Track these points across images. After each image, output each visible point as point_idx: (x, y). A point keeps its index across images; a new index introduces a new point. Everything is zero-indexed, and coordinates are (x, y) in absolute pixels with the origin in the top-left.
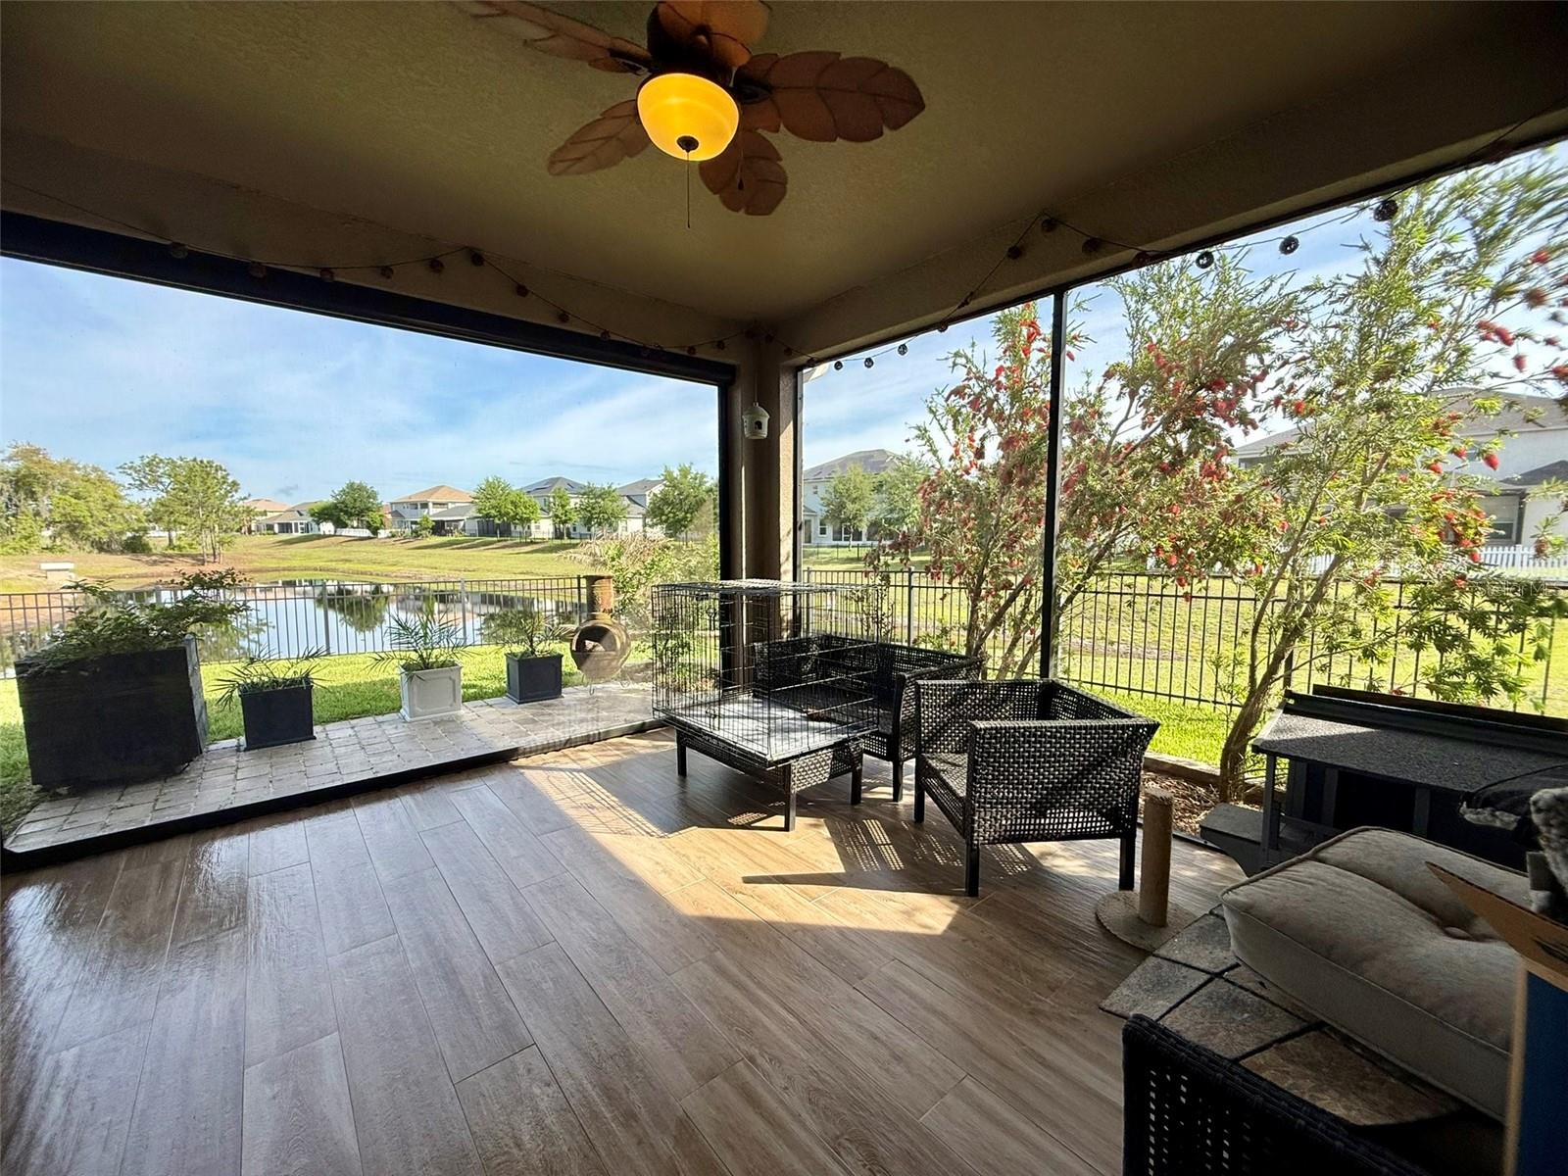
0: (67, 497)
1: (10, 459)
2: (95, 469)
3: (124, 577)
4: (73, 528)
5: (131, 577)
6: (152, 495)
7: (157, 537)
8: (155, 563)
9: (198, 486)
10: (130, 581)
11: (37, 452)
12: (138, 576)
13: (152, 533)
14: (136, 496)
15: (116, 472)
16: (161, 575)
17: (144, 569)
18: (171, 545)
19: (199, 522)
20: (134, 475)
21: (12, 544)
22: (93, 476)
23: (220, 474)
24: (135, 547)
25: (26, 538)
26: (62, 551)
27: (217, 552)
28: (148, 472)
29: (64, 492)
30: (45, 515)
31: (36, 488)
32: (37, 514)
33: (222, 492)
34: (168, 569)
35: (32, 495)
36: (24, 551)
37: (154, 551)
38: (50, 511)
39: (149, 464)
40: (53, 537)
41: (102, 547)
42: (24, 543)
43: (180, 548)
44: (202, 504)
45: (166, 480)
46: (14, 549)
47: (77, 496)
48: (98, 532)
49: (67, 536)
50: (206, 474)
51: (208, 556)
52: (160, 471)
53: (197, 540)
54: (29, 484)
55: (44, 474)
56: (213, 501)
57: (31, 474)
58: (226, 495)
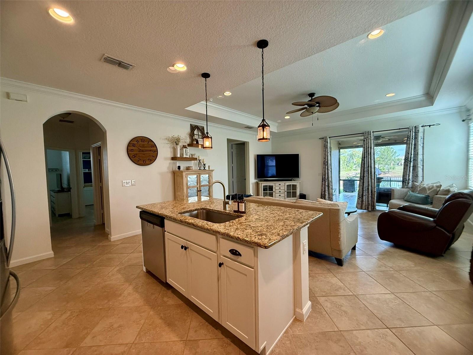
0: (358, 158)
9: (386, 154)
19: (385, 163)
21: (349, 169)
26: (357, 170)
27: (389, 171)
29: (358, 157)
30: (354, 162)
31: (354, 157)
32: (353, 162)
35: (353, 158)
36: (350, 170)
38: (356, 161)
40: (355, 167)
42: (351, 169)
44: (386, 158)
45: (379, 152)
46: (349, 170)
49: (358, 167)
50: (389, 150)
51: (387, 172)
52: (378, 150)
53: (385, 168)
54: (353, 156)
55: (355, 154)
56: (389, 157)
57: (353, 154)
58: (393, 155)
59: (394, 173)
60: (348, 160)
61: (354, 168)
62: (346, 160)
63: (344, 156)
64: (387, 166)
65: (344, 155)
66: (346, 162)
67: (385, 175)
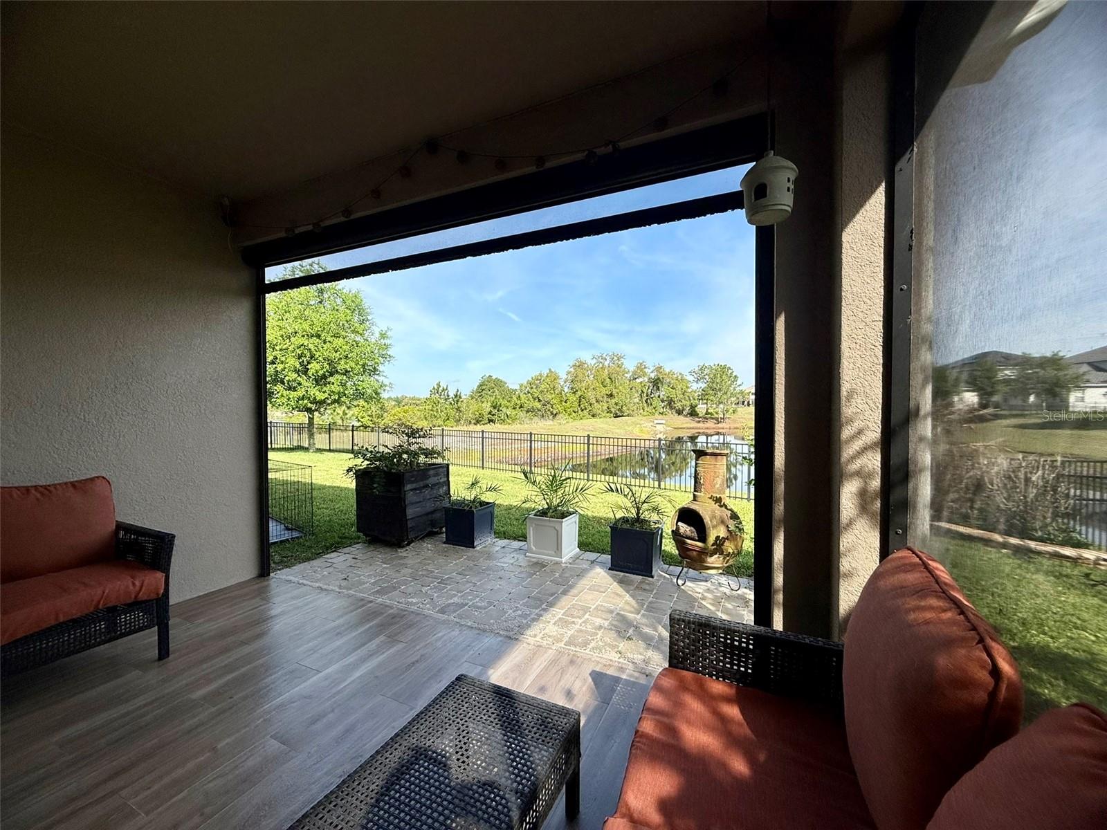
0: (670, 388)
1: (652, 372)
2: (680, 374)
3: (684, 428)
4: (670, 403)
5: (688, 428)
6: (702, 385)
7: (701, 409)
8: (699, 422)
9: (719, 379)
10: (688, 430)
11: (661, 367)
12: (693, 428)
13: (699, 406)
14: (695, 386)
15: (688, 374)
16: (699, 428)
17: (695, 425)
18: (707, 413)
20: (695, 376)
22: (680, 377)
23: (730, 371)
24: (693, 413)
25: (655, 408)
26: (666, 414)
28: (700, 374)
29: (669, 386)
30: (662, 397)
31: (660, 385)
32: (659, 397)
33: (730, 382)
34: (703, 425)
35: (658, 389)
36: (654, 414)
37: (700, 415)
38: (663, 395)
39: (701, 369)
40: (664, 408)
41: (679, 412)
42: (654, 411)
43: (711, 414)
44: (720, 390)
45: (706, 377)
46: (651, 413)
47: (673, 388)
48: (678, 405)
49: (668, 407)
50: (723, 372)
51: (721, 418)
52: (705, 372)
53: (717, 410)
54: (658, 383)
55: (663, 378)
56: (724, 387)
57: (659, 379)
58: (731, 384)
59: (735, 421)
60: (650, 391)
61: (661, 410)
62: (645, 391)
63: (641, 383)
64: (721, 406)
65: (641, 380)
66: (645, 395)
67: (717, 425)
